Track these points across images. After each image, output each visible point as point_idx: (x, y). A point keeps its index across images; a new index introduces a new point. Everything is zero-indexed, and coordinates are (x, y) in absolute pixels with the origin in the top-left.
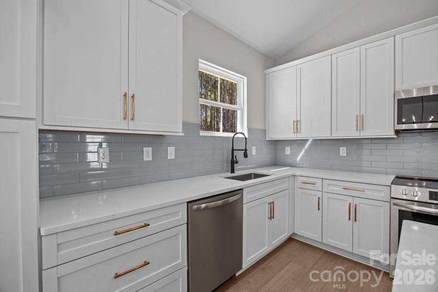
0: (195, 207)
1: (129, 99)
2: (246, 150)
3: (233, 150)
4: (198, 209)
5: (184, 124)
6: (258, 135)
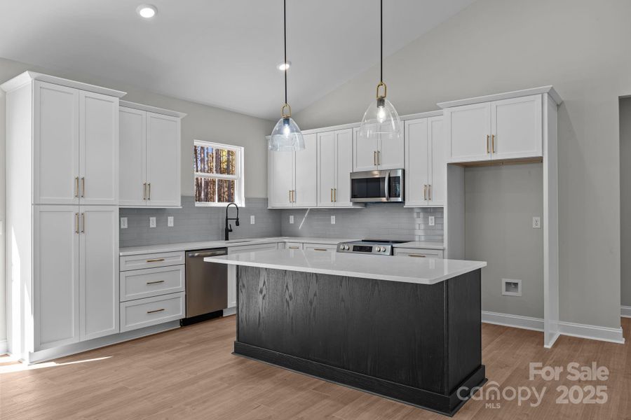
0: (190, 255)
1: (147, 187)
2: (238, 219)
3: (227, 219)
4: (193, 256)
5: (183, 197)
6: (259, 204)
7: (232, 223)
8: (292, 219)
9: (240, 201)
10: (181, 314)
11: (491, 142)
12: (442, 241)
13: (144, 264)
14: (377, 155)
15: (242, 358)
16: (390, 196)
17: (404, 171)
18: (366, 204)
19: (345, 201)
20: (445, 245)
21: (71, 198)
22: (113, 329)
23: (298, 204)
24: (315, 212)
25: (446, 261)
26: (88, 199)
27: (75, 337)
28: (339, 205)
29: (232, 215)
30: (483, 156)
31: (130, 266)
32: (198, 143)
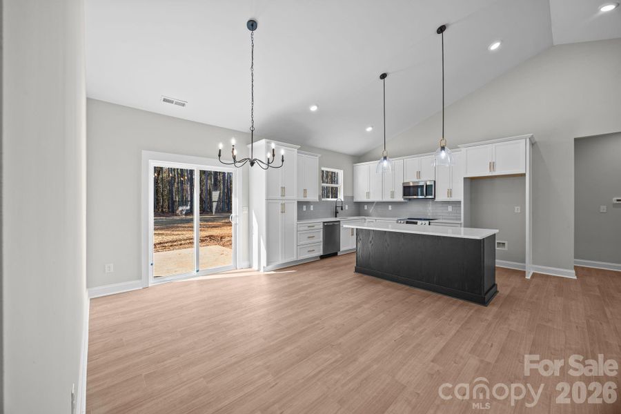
0: (325, 224)
1: (305, 191)
2: (342, 207)
3: (336, 207)
5: (317, 196)
6: (350, 199)
7: (339, 209)
8: (366, 207)
9: (341, 197)
10: (321, 253)
11: (492, 166)
12: (460, 219)
13: (306, 228)
14: (419, 174)
15: (360, 274)
16: (426, 195)
17: (435, 182)
18: (410, 199)
19: (399, 197)
20: (462, 221)
21: (279, 197)
22: (294, 258)
23: (371, 200)
24: (379, 203)
25: (462, 228)
26: (286, 197)
27: (281, 260)
28: (395, 200)
29: (339, 205)
30: (488, 173)
31: (301, 229)
32: (323, 169)
